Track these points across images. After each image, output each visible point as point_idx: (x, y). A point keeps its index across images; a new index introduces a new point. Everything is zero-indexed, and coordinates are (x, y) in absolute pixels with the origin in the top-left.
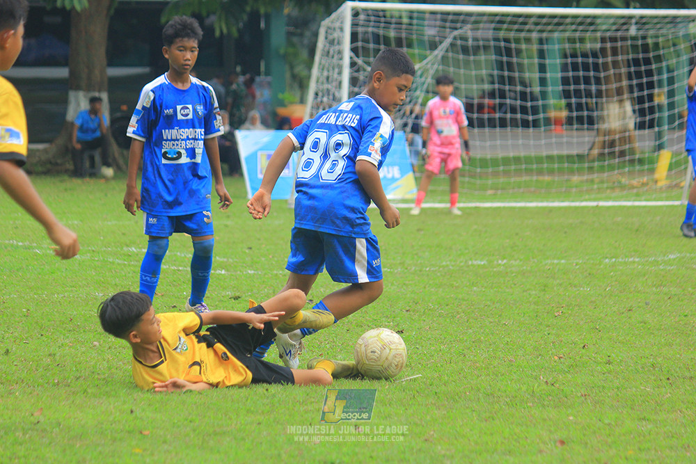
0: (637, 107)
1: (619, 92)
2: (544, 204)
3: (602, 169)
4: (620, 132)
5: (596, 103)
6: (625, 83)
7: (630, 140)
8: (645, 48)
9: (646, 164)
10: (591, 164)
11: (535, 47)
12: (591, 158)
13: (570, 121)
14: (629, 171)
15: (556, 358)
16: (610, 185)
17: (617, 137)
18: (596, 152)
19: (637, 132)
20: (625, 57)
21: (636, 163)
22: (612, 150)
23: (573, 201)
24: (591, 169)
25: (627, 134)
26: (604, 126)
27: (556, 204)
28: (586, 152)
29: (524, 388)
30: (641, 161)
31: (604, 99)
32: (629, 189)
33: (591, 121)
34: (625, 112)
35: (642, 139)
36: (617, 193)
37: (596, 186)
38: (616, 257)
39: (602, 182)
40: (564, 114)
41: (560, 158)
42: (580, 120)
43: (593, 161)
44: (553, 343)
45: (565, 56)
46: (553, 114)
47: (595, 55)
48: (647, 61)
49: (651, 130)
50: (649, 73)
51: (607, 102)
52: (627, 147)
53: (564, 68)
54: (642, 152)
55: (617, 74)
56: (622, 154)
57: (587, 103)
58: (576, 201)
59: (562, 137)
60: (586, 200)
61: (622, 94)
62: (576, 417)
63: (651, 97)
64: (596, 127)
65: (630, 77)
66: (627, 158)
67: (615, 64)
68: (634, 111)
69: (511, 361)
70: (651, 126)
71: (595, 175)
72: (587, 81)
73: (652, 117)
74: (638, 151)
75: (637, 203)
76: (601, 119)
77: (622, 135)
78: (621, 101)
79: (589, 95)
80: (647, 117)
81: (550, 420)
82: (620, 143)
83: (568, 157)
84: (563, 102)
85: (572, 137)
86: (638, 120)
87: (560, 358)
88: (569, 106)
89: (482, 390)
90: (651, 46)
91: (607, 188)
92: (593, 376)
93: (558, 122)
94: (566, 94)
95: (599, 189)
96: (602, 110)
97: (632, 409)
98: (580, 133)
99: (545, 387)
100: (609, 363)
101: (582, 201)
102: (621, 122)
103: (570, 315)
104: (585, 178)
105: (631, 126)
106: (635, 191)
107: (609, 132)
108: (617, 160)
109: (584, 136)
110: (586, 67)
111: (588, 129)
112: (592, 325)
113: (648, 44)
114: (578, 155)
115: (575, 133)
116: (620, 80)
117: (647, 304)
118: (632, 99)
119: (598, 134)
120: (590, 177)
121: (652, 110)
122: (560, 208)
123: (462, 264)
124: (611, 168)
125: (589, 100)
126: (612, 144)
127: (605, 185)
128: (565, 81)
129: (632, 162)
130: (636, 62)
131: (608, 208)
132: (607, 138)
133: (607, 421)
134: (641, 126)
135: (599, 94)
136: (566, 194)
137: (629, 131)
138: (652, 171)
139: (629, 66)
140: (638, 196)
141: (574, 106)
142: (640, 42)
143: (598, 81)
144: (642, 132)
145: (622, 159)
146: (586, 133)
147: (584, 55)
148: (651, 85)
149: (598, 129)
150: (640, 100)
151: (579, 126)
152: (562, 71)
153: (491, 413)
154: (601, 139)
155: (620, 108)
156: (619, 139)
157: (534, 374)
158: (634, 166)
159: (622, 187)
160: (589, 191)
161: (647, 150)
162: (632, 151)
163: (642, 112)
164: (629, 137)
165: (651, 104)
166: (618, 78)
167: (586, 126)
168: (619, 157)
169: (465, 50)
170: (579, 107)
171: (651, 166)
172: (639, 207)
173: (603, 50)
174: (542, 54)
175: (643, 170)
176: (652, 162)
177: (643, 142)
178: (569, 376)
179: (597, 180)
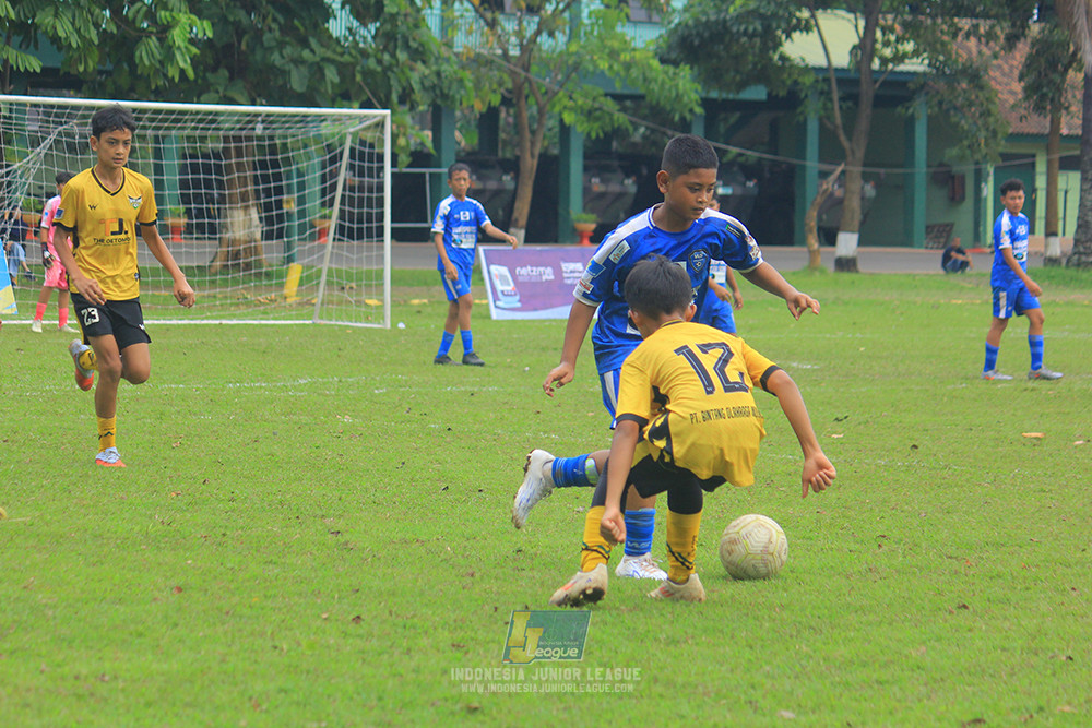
0: (263, 215)
1: (244, 197)
2: (162, 322)
3: (225, 283)
4: (246, 242)
5: (219, 209)
6: (250, 188)
7: (256, 251)
8: (273, 150)
9: (275, 278)
10: (213, 278)
11: (150, 146)
12: (213, 270)
13: (189, 229)
14: (255, 286)
15: (174, 495)
16: (235, 301)
17: (242, 247)
18: (218, 264)
19: (264, 243)
20: (251, 159)
21: (263, 278)
22: (237, 262)
23: (192, 320)
24: (213, 282)
25: (253, 244)
26: (228, 235)
27: (174, 322)
28: (208, 264)
29: (137, 529)
30: (268, 275)
31: (227, 206)
32: (255, 306)
33: (213, 229)
34: (251, 220)
35: (269, 250)
36: (243, 310)
37: (218, 303)
38: (241, 382)
39: (226, 298)
40: (183, 221)
42: (201, 228)
43: (216, 274)
44: (170, 477)
45: (184, 157)
46: (170, 221)
47: (217, 156)
48: (275, 164)
49: (280, 241)
50: (278, 177)
51: (231, 208)
52: (253, 258)
53: (183, 170)
54: (270, 266)
55: (242, 178)
56: (248, 266)
57: (208, 209)
58: (197, 319)
59: (181, 246)
60: (207, 318)
61: (248, 200)
62: (195, 561)
63: (279, 204)
64: (218, 236)
65: (256, 183)
66: (253, 271)
67: (240, 166)
68: (261, 219)
69: (122, 498)
70: (280, 236)
71: (218, 290)
72: (208, 183)
73: (280, 225)
74: (265, 263)
75: (263, 322)
76: (225, 227)
77: (248, 245)
78: (246, 208)
79: (210, 200)
80: (275, 226)
81: (166, 564)
82: (246, 253)
84: (182, 208)
85: (191, 246)
86: (265, 229)
87: (178, 495)
88: (188, 212)
89: (89, 532)
90: (279, 146)
91: (231, 305)
92: (214, 514)
93: (175, 230)
94: (185, 199)
95: (221, 305)
96: (226, 217)
97: (258, 551)
98: (200, 242)
99: (160, 527)
100: (232, 500)
101: (203, 319)
102: (246, 231)
103: (189, 446)
104: (206, 293)
105: (258, 236)
106: (262, 308)
107: (233, 242)
108: (242, 274)
109: (205, 246)
110: (207, 169)
111: (209, 238)
112: (213, 458)
113: (276, 144)
114: (198, 267)
115: (195, 242)
116: (246, 185)
117: (274, 434)
118: (258, 206)
119: (220, 245)
120: (212, 292)
121: (280, 218)
122: (179, 326)
123: (68, 389)
124: (236, 282)
125: (211, 206)
126: (236, 255)
127: (229, 302)
128: (184, 184)
129: (258, 275)
130: (263, 165)
131: (232, 326)
132: (230, 249)
133: (229, 565)
134: (268, 236)
135: (222, 200)
137: (255, 241)
138: (281, 286)
139: (255, 169)
140: (265, 314)
141: (194, 212)
142: (267, 143)
143: (221, 185)
144: (269, 242)
145: (247, 273)
146: (207, 242)
147: (206, 156)
148: (279, 191)
149: (220, 238)
150: (268, 207)
151: (200, 236)
152: (180, 174)
153: (99, 556)
154: (225, 249)
155: (245, 215)
156: (244, 249)
157: (149, 512)
158: (261, 280)
159: (248, 304)
160: (210, 308)
161: (275, 262)
162: (259, 264)
163: (269, 221)
164: (255, 247)
165: (279, 212)
166: (243, 182)
167: (207, 235)
168: (244, 270)
169: (71, 148)
170: (200, 214)
171: (280, 281)
172: (266, 325)
173: (226, 151)
174: (158, 154)
175: (271, 285)
176: (281, 276)
177: (271, 253)
178: (188, 515)
179: (220, 296)
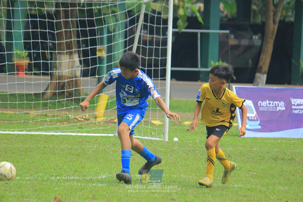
0: (82, 59)
1: (69, 46)
3: (54, 106)
4: (69, 77)
5: (51, 53)
6: (74, 39)
7: (76, 84)
8: (90, 13)
10: (45, 102)
12: (45, 96)
13: (30, 68)
14: (74, 108)
16: (60, 119)
18: (50, 92)
19: (82, 78)
20: (74, 19)
22: (62, 91)
25: (74, 79)
26: (56, 72)
28: (42, 92)
31: (57, 52)
32: (74, 122)
33: (46, 67)
34: (74, 62)
35: (86, 83)
36: (66, 125)
38: (60, 176)
39: (54, 116)
40: (25, 62)
41: (21, 95)
42: (37, 66)
43: (47, 99)
45: (27, 16)
47: (50, 16)
48: (91, 24)
49: (93, 77)
50: (93, 33)
51: (60, 53)
52: (74, 89)
53: (26, 25)
54: (86, 94)
56: (70, 94)
57: (43, 53)
59: (23, 79)
60: (40, 130)
61: (72, 48)
63: (94, 52)
64: (50, 72)
66: (74, 98)
67: (67, 24)
68: (80, 61)
70: (93, 74)
71: (48, 110)
73: (94, 67)
74: (82, 93)
76: (53, 66)
77: (71, 80)
78: (71, 54)
80: (90, 67)
82: (69, 85)
83: (28, 95)
84: (25, 53)
85: (31, 80)
86: (83, 69)
88: (29, 56)
91: (58, 121)
93: (19, 68)
94: (27, 46)
95: (51, 121)
96: (56, 59)
98: (37, 77)
102: (70, 70)
104: (40, 112)
105: (78, 73)
106: (79, 124)
107: (60, 77)
108: (65, 99)
109: (40, 80)
111: (43, 74)
114: (35, 94)
115: (33, 76)
116: (70, 38)
118: (79, 52)
119: (51, 79)
120: (44, 112)
121: (94, 61)
122: (19, 135)
124: (61, 104)
125: (45, 51)
126: (63, 87)
127: (56, 119)
128: (27, 36)
129: (77, 100)
130: (82, 24)
131: (57, 136)
132: (58, 81)
134: (85, 74)
135: (54, 47)
136: (24, 124)
137: (76, 77)
138: (94, 109)
140: (81, 129)
143: (53, 37)
144: (86, 78)
146: (42, 77)
147: (42, 16)
148: (94, 42)
149: (51, 75)
150: (85, 53)
155: (70, 59)
159: (68, 120)
162: (78, 93)
163: (85, 63)
164: (76, 81)
166: (68, 35)
167: (41, 72)
168: (67, 97)
170: (37, 56)
173: (57, 13)
174: (8, 14)
177: (87, 86)
179: (49, 114)
